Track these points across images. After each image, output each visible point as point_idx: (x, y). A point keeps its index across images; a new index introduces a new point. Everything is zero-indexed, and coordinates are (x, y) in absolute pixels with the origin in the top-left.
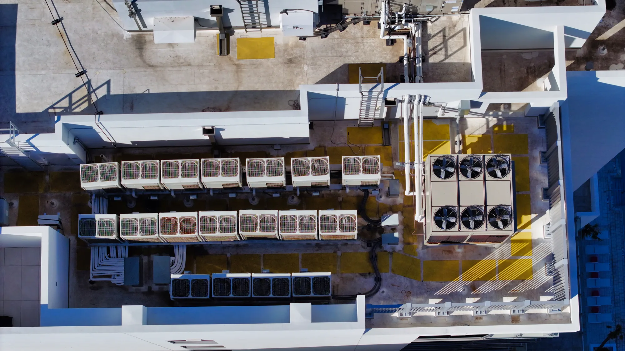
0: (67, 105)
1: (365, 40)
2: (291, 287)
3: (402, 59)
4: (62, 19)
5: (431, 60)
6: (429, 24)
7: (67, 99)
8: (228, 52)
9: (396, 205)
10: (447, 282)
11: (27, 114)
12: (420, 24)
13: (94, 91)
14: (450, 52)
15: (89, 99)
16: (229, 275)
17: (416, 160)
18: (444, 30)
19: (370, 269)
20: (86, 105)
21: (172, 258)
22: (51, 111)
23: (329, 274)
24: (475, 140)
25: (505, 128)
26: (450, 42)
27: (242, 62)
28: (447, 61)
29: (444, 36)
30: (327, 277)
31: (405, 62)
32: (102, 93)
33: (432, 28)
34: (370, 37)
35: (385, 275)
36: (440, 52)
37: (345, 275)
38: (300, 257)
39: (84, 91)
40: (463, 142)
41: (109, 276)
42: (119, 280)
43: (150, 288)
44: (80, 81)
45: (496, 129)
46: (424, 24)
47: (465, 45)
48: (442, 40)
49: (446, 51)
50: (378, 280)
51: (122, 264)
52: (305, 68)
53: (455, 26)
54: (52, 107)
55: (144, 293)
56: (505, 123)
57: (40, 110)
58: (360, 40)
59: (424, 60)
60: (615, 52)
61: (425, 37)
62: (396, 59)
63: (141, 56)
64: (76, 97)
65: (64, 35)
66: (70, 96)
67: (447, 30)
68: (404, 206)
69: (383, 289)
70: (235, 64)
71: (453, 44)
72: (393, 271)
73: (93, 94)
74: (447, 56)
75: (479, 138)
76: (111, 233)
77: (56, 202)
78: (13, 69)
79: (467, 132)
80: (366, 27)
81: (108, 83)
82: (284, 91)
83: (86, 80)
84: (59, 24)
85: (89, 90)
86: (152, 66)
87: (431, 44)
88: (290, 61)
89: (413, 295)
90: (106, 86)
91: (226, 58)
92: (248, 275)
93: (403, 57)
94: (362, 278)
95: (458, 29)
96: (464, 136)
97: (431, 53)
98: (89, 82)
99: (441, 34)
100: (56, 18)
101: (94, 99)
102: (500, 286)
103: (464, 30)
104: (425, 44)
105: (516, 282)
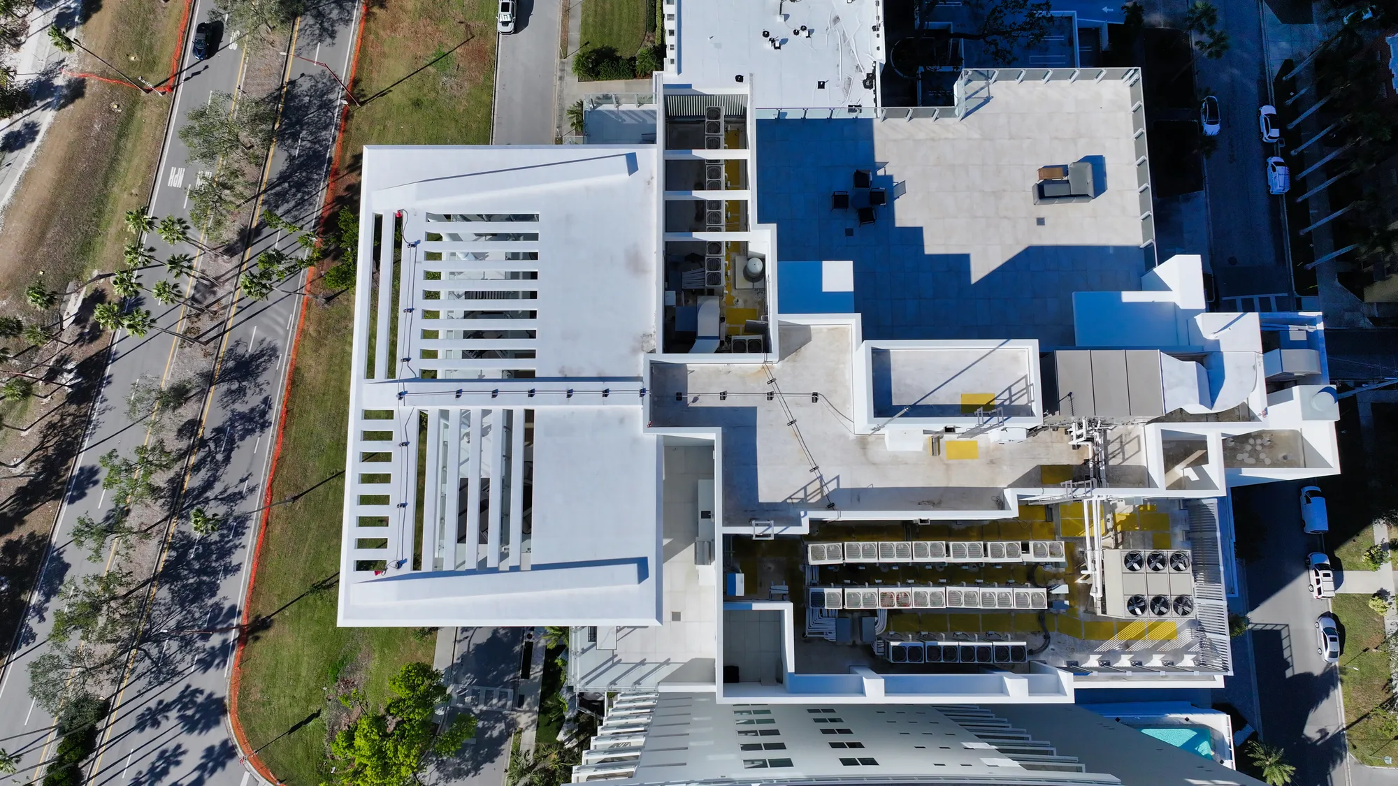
0: (803, 496)
1: (1054, 445)
2: (993, 654)
3: (1087, 461)
4: (795, 421)
5: (1111, 463)
6: (1108, 431)
7: (803, 491)
8: (939, 453)
9: (1059, 573)
10: (1104, 640)
11: (768, 504)
12: (1102, 432)
13: (826, 484)
14: (1126, 457)
15: (822, 492)
16: (940, 643)
17: (1096, 548)
18: (1121, 437)
19: (1040, 629)
20: (819, 497)
21: (876, 618)
22: (789, 501)
23: (1024, 644)
24: (1124, 518)
25: (1149, 508)
26: (1127, 447)
27: (950, 462)
28: (1124, 464)
29: (1121, 442)
30: (1023, 646)
31: (1091, 466)
32: (832, 486)
33: (1111, 435)
34: (1058, 442)
35: (1053, 634)
36: (1118, 456)
37: (1018, 633)
38: (980, 617)
39: (817, 485)
40: (1114, 519)
41: (822, 633)
42: (832, 637)
43: (854, 642)
44: (814, 475)
45: (1141, 509)
46: (1103, 433)
47: (1139, 450)
48: (1119, 446)
49: (1124, 455)
50: (1047, 638)
51: (834, 623)
52: (1005, 468)
53: (1130, 433)
54: (790, 498)
55: (849, 646)
56: (1149, 504)
57: (780, 500)
58: (1050, 444)
59: (1106, 463)
60: (1240, 443)
61: (1107, 443)
62: (1081, 462)
63: (865, 454)
64: (810, 490)
65: (798, 435)
66: (805, 488)
67: (1123, 436)
68: (1066, 574)
69: (1051, 647)
70: (945, 464)
71: (1129, 449)
72: (1058, 630)
73: (825, 488)
74: (1124, 460)
75: (1127, 516)
76: (837, 604)
77: (772, 566)
78: (755, 464)
79: (1117, 511)
80: (1055, 433)
81: (838, 478)
82: (987, 488)
83: (819, 475)
84: (793, 425)
85: (821, 483)
86: (874, 464)
87: (1111, 449)
88: (992, 462)
89: (1077, 652)
90: (836, 480)
91: (936, 458)
92: (956, 644)
93: (1088, 460)
94: (1033, 637)
95: (1133, 436)
96: (1114, 515)
97: (1110, 456)
98: (821, 478)
99: (1119, 440)
100: (791, 420)
101: (826, 492)
102: (1149, 645)
103: (1138, 437)
104: (1106, 449)
105: (1163, 642)
